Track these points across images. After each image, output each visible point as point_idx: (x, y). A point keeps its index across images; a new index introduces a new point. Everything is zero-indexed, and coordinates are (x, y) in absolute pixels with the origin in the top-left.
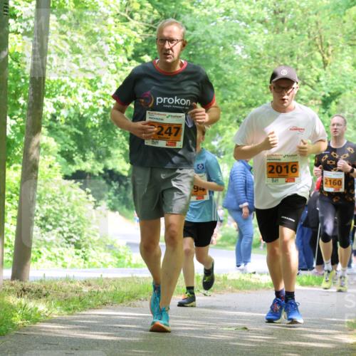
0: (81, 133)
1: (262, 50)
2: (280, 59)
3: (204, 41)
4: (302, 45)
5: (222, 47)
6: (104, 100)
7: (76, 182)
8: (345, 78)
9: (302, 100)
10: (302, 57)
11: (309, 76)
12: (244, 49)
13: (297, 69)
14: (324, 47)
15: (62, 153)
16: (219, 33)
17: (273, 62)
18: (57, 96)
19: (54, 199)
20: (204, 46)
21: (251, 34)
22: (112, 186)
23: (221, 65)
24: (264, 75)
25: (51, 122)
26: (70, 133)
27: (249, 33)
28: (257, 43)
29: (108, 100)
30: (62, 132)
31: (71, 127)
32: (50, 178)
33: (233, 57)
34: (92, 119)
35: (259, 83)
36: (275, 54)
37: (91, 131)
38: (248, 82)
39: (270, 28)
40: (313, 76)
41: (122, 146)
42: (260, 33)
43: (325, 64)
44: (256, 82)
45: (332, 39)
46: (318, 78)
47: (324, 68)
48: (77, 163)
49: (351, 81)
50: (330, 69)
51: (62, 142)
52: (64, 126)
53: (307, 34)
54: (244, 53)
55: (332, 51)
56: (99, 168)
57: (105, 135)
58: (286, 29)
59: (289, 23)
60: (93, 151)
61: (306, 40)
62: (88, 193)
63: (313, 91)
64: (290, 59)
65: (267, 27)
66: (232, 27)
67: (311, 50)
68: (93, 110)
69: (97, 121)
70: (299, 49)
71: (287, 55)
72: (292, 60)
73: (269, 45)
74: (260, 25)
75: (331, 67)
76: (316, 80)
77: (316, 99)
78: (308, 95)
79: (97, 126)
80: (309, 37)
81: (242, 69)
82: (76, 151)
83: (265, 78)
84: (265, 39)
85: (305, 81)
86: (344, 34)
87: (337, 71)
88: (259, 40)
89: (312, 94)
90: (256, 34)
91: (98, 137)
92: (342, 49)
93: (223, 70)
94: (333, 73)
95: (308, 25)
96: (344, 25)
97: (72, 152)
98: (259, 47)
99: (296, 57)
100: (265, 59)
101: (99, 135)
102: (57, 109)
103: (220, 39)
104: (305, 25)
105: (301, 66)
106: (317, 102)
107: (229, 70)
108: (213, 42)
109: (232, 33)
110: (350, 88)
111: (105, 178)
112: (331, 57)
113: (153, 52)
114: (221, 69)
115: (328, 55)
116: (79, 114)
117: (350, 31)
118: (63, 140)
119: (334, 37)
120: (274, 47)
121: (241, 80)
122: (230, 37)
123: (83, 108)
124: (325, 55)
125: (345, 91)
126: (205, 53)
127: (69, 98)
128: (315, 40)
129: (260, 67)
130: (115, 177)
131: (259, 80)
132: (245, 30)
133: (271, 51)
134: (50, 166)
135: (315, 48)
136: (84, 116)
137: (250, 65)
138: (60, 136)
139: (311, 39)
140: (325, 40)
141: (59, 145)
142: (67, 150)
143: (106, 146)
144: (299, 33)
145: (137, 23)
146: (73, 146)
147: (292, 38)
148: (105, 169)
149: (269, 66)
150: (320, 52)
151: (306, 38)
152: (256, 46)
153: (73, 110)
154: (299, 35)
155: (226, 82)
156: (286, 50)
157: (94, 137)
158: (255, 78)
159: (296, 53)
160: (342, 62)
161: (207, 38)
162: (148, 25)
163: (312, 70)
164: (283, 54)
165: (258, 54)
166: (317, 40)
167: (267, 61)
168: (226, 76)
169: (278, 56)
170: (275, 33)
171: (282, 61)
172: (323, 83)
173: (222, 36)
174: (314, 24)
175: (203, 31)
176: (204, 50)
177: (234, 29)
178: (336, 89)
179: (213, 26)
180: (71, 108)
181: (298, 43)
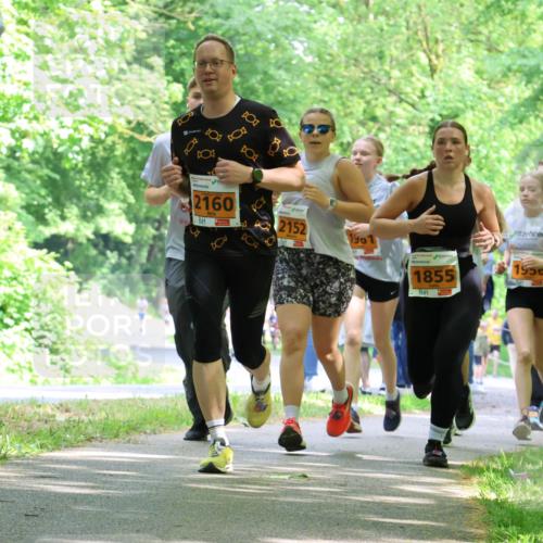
0: (57, 177)
1: (335, 49)
2: (364, 63)
3: (244, 34)
4: (397, 41)
5: (273, 45)
6: (90, 125)
7: (49, 253)
8: (464, 92)
9: (398, 125)
10: (397, 60)
11: (409, 90)
12: (309, 48)
13: (390, 78)
14: (431, 44)
15: (28, 208)
16: (268, 22)
17: (353, 68)
18: (16, 118)
19: (15, 279)
20: (244, 42)
21: (318, 24)
22: (107, 258)
23: (272, 71)
24: (338, 88)
25: (11, 160)
26: (40, 177)
27: (315, 22)
28: (327, 38)
29: (95, 125)
30: (28, 176)
31: (42, 168)
32: (9, 246)
33: (291, 59)
34: (70, 156)
35: (331, 100)
36: (355, 55)
37: (72, 174)
38: (315, 98)
39: (346, 15)
40: (414, 89)
41: (122, 197)
42: (331, 23)
43: (433, 70)
44: (326, 99)
45: (443, 31)
46: (422, 92)
47: (432, 76)
48: (52, 223)
49: (474, 96)
50: (440, 78)
51: (27, 191)
52: (30, 166)
53: (404, 24)
54: (308, 52)
55: (444, 51)
56: (87, 231)
57: (94, 181)
58: (371, 16)
59: (376, 8)
60: (77, 205)
61: (402, 33)
62: (69, 270)
63: (415, 111)
64: (378, 62)
65: (342, 12)
66: (287, 13)
67: (411, 48)
68: (74, 141)
69: (80, 158)
70: (392, 48)
71: (373, 56)
72: (382, 64)
73: (346, 40)
74: (331, 10)
75: (442, 75)
76: (420, 94)
77: (420, 125)
78: (407, 118)
79: (80, 165)
80: (408, 28)
81: (304, 78)
82: (50, 204)
83: (341, 91)
84: (339, 32)
85: (403, 96)
86: (462, 24)
87: (452, 81)
88: (331, 33)
89: (414, 117)
90: (326, 24)
91: (83, 184)
92: (459, 46)
93: (275, 80)
94: (446, 84)
95: (404, 9)
96: (461, 9)
97: (43, 206)
98: (330, 43)
99: (388, 60)
100: (340, 62)
101: (85, 180)
102: (17, 140)
103: (271, 31)
104: (401, 11)
105: (396, 73)
106: (421, 128)
107: (285, 80)
108: (259, 36)
109: (289, 23)
110: (472, 108)
111: (95, 246)
112: (441, 59)
113: (164, 52)
114: (272, 78)
115: (438, 57)
116: (52, 147)
117: (471, 19)
118: (29, 187)
119: (446, 28)
120: (354, 45)
121: (303, 95)
122: (285, 29)
123: (58, 137)
124: (433, 57)
125: (463, 111)
126: (247, 54)
127: (34, 122)
128: (416, 33)
129: (333, 75)
130: (112, 245)
131: (331, 95)
132: (308, 18)
133: (349, 50)
134: (10, 229)
135: (416, 46)
136: (60, 150)
137: (317, 72)
138: (24, 181)
139: (411, 32)
140: (432, 33)
141: (24, 196)
142: (35, 203)
143: (96, 196)
144: (392, 22)
145: (141, 7)
146: (44, 197)
147: (382, 30)
148: (96, 233)
149: (345, 74)
150: (424, 51)
151: (404, 30)
152: (325, 42)
153: (41, 141)
154: (392, 26)
155: (280, 99)
156: (373, 48)
157: (77, 183)
158: (326, 92)
159: (387, 53)
160: (459, 68)
161: (249, 29)
162: (156, 9)
163: (413, 79)
164: (370, 55)
165: (330, 55)
166: (420, 33)
167: (343, 65)
168: (280, 88)
169: (360, 59)
170: (355, 23)
171: (367, 65)
172: (430, 100)
173: (273, 28)
174: (415, 9)
175: (243, 19)
176: (245, 48)
177: (290, 15)
178: (451, 108)
179: (259, 12)
180: (38, 137)
181: (390, 37)
